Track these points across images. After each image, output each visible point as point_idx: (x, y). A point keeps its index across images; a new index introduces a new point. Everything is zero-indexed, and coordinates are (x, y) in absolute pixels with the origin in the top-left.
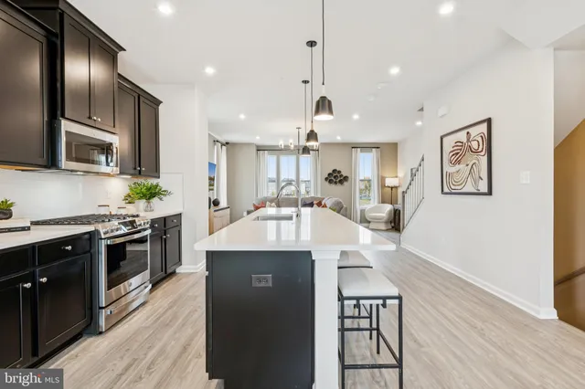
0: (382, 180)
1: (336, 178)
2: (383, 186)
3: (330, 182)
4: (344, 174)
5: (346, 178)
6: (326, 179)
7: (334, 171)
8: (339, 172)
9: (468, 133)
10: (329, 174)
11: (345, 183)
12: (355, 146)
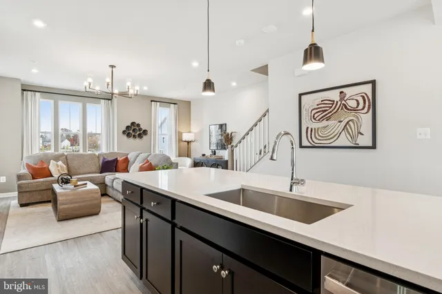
0: (179, 135)
1: (134, 131)
2: (180, 140)
3: (129, 135)
4: (143, 127)
5: (145, 132)
6: (124, 132)
7: (133, 124)
8: (138, 125)
9: (341, 92)
10: (128, 127)
11: (145, 137)
12: (154, 100)
